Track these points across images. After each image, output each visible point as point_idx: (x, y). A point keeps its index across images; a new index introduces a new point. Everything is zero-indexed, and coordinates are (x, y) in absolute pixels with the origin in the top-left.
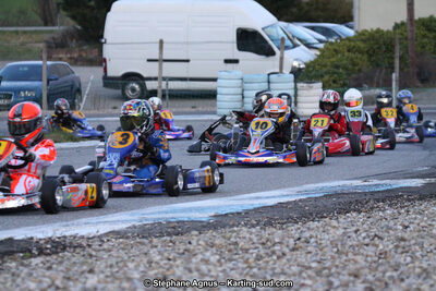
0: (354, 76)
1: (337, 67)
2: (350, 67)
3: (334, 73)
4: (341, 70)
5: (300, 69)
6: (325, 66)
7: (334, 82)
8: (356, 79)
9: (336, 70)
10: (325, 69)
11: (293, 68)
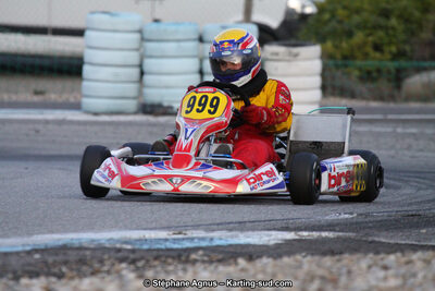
0: (426, 35)
1: (386, 14)
2: (417, 14)
3: (376, 27)
4: (393, 22)
5: (304, 17)
6: (358, 11)
7: (377, 48)
8: (430, 44)
9: (382, 21)
10: (356, 19)
11: (290, 12)
